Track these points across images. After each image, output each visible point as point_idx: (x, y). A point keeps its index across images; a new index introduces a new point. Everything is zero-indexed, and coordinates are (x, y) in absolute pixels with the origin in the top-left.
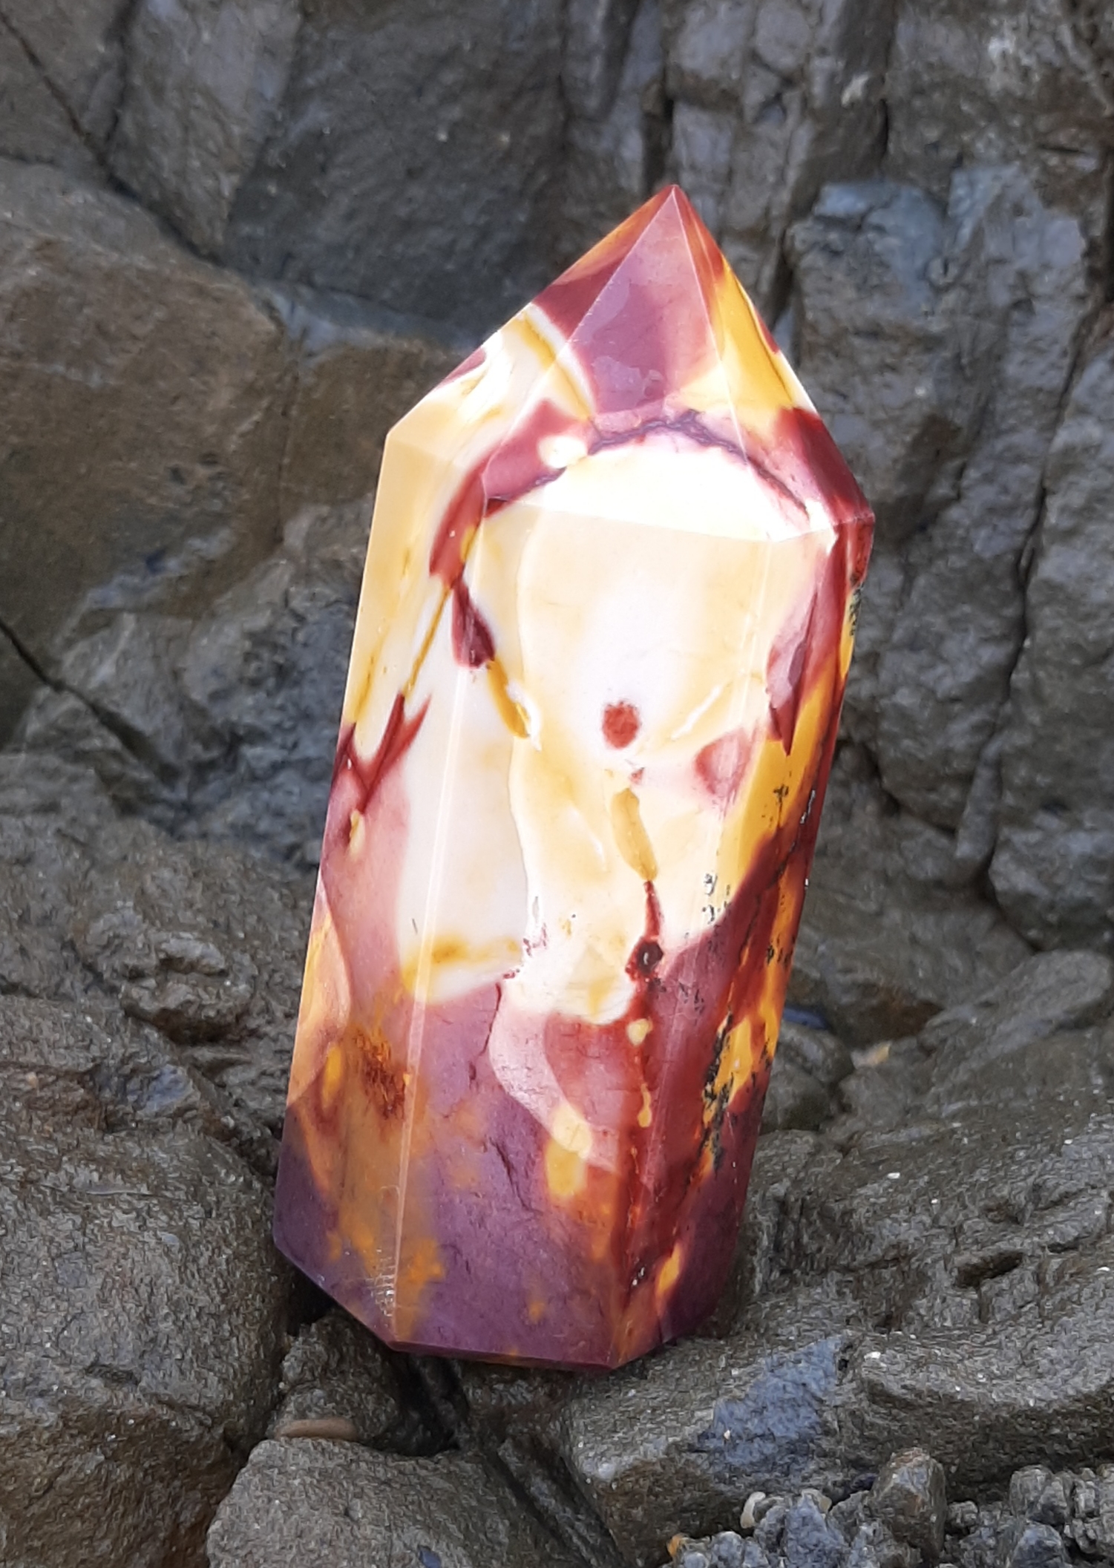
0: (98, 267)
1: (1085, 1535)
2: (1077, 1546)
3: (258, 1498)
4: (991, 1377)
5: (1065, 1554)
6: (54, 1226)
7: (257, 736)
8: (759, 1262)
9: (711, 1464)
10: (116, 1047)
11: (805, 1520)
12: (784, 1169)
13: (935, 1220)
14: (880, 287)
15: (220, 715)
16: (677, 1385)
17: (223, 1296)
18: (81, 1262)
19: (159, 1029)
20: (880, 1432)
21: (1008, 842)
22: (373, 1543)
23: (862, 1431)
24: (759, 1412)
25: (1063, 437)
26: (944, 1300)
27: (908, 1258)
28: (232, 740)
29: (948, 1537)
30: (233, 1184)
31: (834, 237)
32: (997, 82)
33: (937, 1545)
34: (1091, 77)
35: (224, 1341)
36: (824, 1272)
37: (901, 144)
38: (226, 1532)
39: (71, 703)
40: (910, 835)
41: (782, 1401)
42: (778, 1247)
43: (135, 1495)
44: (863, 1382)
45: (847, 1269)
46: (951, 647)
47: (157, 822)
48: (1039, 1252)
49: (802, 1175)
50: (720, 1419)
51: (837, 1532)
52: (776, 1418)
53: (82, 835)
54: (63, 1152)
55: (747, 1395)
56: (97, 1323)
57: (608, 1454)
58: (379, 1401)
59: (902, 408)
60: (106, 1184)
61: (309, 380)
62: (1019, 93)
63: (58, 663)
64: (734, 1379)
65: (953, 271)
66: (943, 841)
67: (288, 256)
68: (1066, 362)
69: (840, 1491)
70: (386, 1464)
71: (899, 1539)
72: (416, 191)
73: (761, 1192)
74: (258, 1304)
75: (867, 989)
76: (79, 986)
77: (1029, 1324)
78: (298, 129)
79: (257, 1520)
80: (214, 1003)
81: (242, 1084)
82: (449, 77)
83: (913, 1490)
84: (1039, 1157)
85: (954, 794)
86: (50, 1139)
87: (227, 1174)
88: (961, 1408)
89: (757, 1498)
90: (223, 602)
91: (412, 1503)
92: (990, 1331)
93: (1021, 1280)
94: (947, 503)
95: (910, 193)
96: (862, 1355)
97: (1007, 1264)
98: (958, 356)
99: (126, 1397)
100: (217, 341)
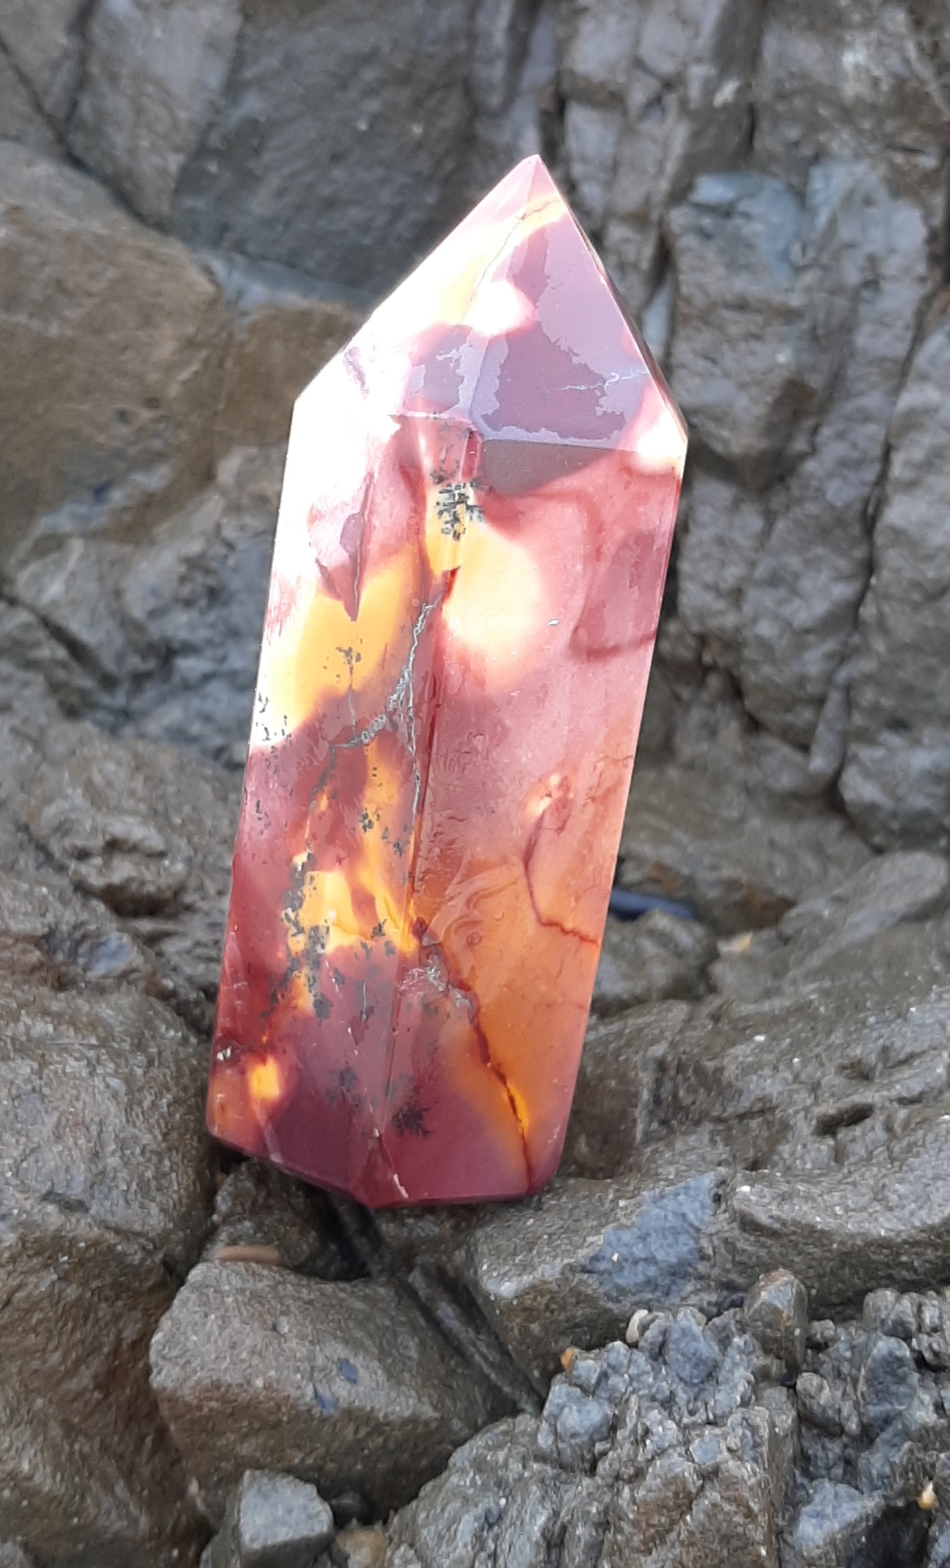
0: (58, 231)
1: (930, 1346)
2: (923, 1357)
3: (195, 1312)
4: (847, 1209)
5: (913, 1365)
6: (13, 1070)
7: (189, 649)
8: (640, 1114)
9: (601, 1284)
10: (68, 915)
11: (685, 1332)
12: (662, 1032)
13: (796, 1078)
14: (747, 267)
15: (156, 630)
16: (570, 1216)
17: (165, 1135)
18: (38, 1104)
19: (106, 902)
20: (750, 1258)
21: (855, 758)
22: (298, 1355)
23: (734, 1257)
24: (644, 1238)
25: (907, 399)
26: (805, 1146)
27: (772, 1109)
28: (167, 653)
29: (809, 1351)
30: (173, 1038)
31: (707, 221)
32: (851, 89)
33: (799, 1357)
34: (933, 88)
35: (165, 1175)
36: (697, 1123)
37: (766, 141)
38: (169, 1342)
39: (23, 616)
40: (768, 751)
41: (664, 1229)
42: (657, 1100)
43: (83, 1312)
44: (735, 1212)
45: (719, 1120)
46: (806, 584)
47: (101, 724)
48: (887, 1104)
49: (678, 1038)
50: (609, 1244)
51: (713, 1343)
52: (658, 1243)
53: (33, 733)
54: (21, 1006)
55: (633, 1223)
56: (52, 1157)
57: (510, 1274)
58: (302, 1233)
59: (764, 373)
60: (60, 1035)
61: (241, 336)
62: (869, 100)
63: (12, 581)
64: (622, 1209)
65: (811, 253)
66: (797, 757)
67: (225, 228)
68: (910, 335)
69: (715, 1310)
70: (309, 1286)
71: (767, 1351)
72: (338, 173)
73: (641, 1053)
74: (195, 1144)
75: (732, 885)
76: (31, 864)
77: (879, 1165)
78: (236, 116)
79: (195, 1333)
80: (154, 879)
81: (179, 953)
82: (370, 74)
83: (779, 1306)
84: (888, 1023)
85: (807, 714)
86: (10, 995)
87: (167, 1029)
88: (820, 1237)
89: (640, 1315)
90: (161, 530)
91: (332, 1321)
92: (845, 1170)
93: (873, 1129)
94: (803, 457)
95: (773, 185)
96: (733, 1190)
97: (859, 1115)
98: (814, 329)
99: (78, 1221)
100: (161, 300)
